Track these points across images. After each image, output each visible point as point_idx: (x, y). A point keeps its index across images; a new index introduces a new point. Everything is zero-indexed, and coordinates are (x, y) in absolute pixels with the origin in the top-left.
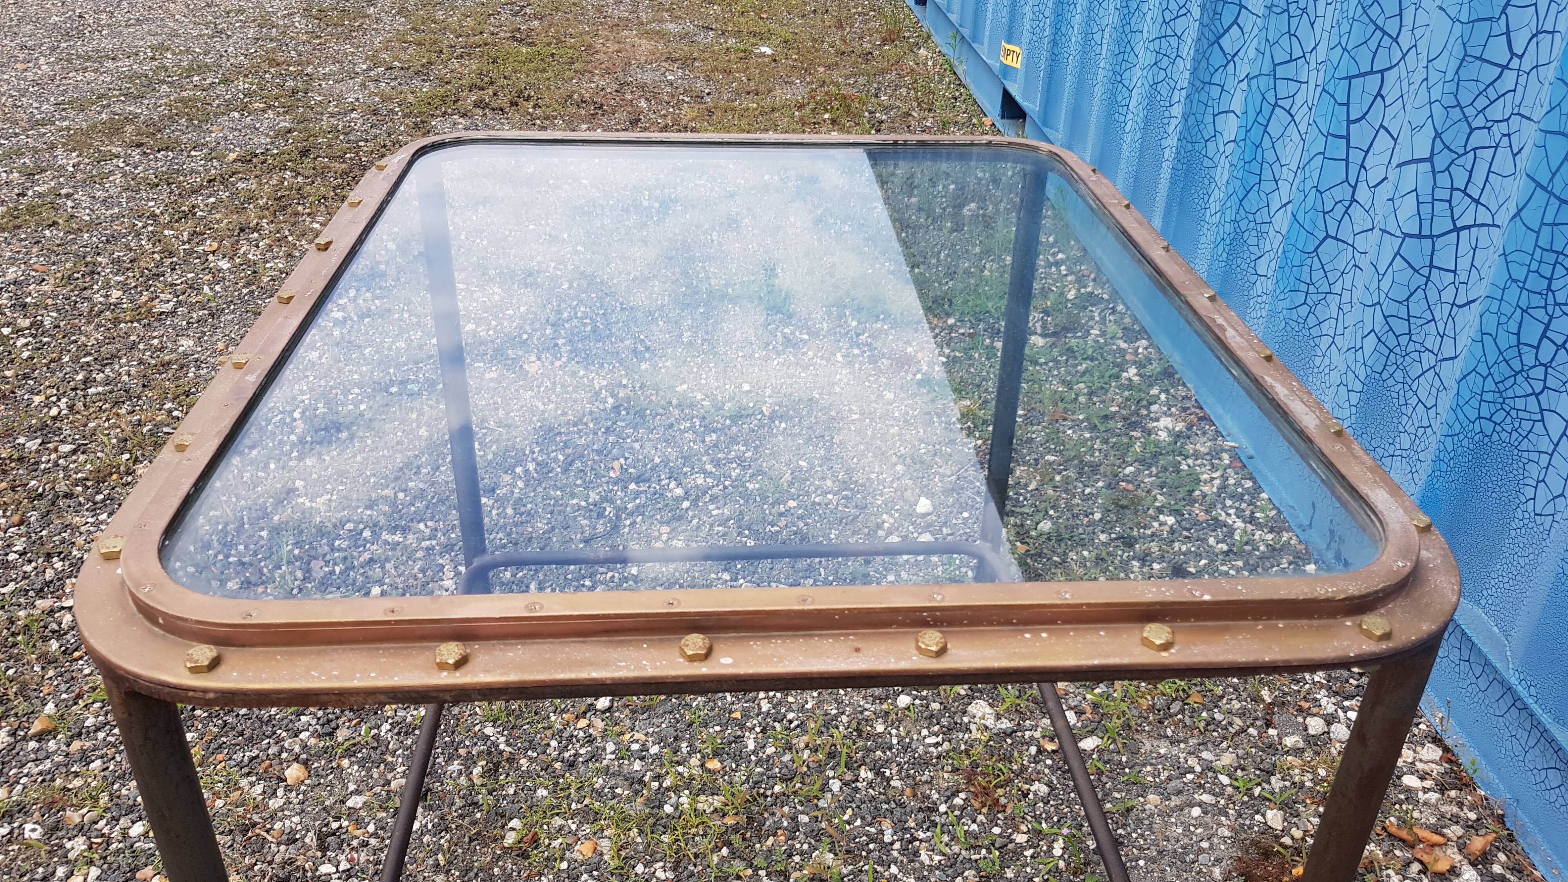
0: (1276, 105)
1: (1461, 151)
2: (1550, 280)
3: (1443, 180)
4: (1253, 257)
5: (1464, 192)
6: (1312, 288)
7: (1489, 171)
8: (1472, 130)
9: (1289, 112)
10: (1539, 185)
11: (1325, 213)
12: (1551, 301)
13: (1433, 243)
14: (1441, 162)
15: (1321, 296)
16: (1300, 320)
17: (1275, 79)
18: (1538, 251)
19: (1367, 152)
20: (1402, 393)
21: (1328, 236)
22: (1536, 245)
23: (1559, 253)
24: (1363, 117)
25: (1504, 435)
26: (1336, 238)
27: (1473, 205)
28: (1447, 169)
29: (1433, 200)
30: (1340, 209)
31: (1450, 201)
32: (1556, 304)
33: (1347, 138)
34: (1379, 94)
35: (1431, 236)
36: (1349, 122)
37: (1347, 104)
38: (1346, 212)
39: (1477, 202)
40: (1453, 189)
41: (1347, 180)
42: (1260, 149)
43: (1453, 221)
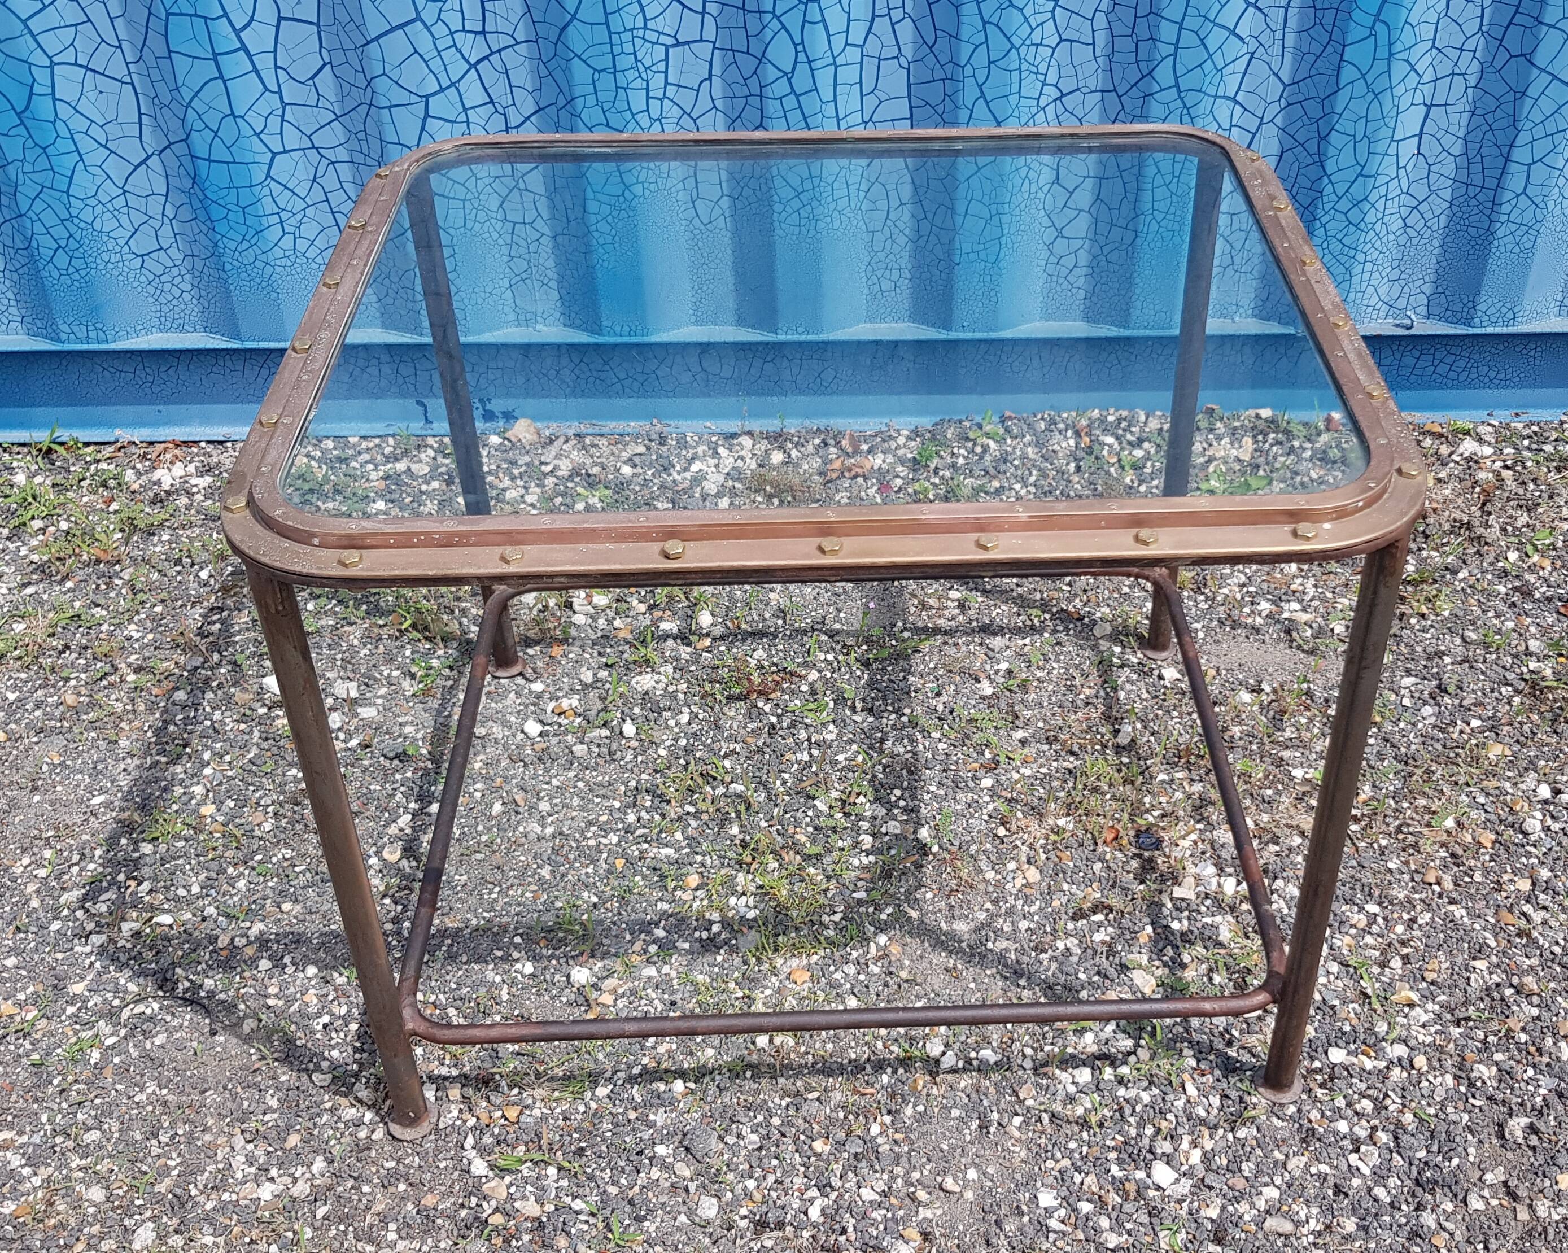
0: (52, 65)
2: (635, 53)
4: (122, 242)
5: (464, 30)
6: (284, 215)
7: (482, 2)
9: (76, 64)
11: (258, 135)
12: (642, 69)
13: (457, 89)
15: (299, 217)
16: (287, 253)
17: (34, 36)
18: (615, 37)
19: (275, 52)
20: (491, 229)
21: (274, 155)
22: (610, 33)
23: (631, 30)
24: (252, 19)
25: (653, 187)
26: (285, 152)
27: (480, 38)
29: (439, 52)
30: (274, 122)
31: (455, 45)
32: (646, 69)
33: (244, 48)
35: (453, 84)
36: (237, 32)
37: (226, 14)
38: (283, 120)
39: (483, 33)
40: (452, 34)
41: (266, 89)
42: (59, 123)
43: (467, 61)
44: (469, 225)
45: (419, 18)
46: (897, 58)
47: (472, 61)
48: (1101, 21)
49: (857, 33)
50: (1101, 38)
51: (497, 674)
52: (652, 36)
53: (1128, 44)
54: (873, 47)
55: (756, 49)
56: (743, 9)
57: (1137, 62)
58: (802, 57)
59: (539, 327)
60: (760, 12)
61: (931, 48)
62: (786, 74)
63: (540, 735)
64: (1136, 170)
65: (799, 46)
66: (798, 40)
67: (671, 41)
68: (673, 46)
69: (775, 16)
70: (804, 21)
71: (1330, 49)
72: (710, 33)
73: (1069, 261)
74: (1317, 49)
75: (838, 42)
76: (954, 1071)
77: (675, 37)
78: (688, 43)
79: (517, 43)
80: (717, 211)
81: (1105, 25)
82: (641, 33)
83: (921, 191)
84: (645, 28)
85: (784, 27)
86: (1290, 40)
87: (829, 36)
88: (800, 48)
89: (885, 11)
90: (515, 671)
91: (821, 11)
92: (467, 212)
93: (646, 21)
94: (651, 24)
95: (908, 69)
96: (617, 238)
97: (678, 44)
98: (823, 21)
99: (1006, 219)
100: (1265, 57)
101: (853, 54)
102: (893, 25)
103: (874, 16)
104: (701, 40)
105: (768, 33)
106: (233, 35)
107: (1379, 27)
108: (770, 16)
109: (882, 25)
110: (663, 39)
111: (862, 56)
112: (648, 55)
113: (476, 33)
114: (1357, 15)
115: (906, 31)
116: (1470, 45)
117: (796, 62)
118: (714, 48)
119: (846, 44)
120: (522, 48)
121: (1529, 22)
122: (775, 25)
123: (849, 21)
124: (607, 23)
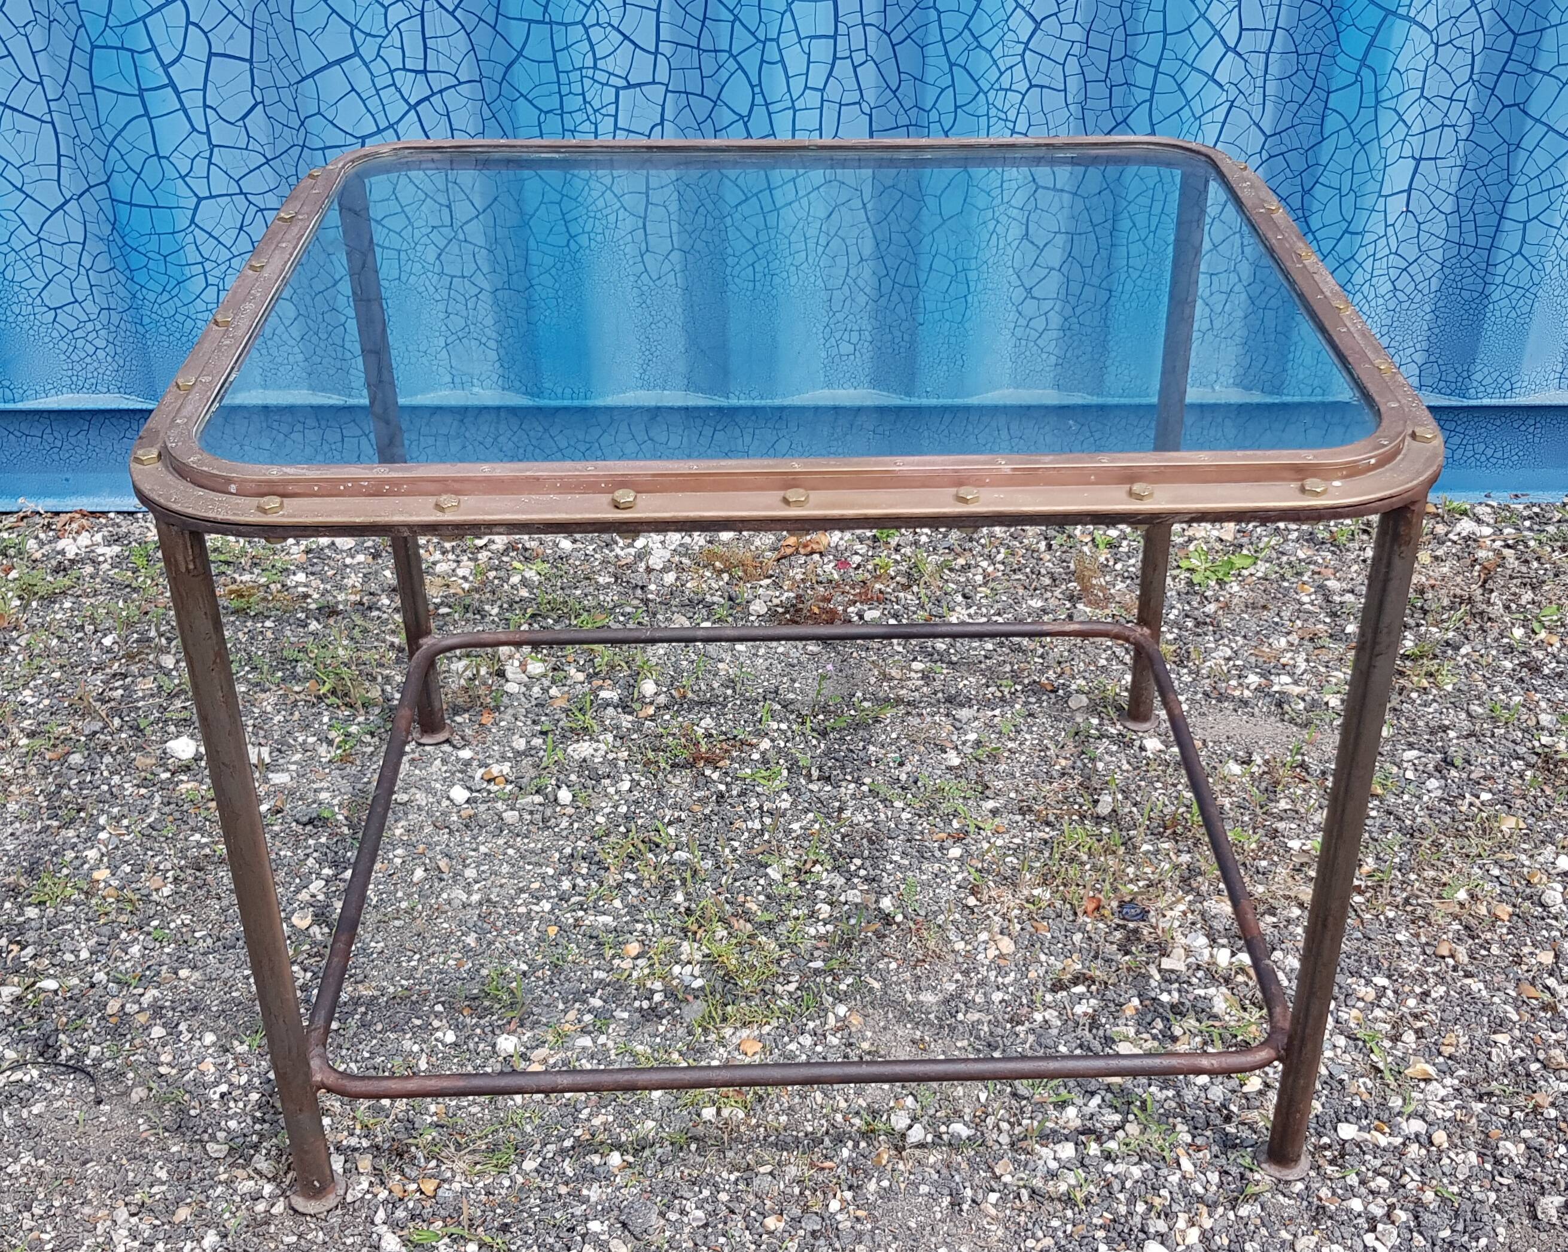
1: (384, 32)
2: (583, 94)
3: (379, 67)
4: (34, 293)
5: (404, 69)
6: (208, 265)
7: (424, 39)
8: (386, 8)
10: (530, 21)
11: (183, 178)
12: (590, 111)
13: (396, 131)
14: (368, 50)
15: (223, 267)
16: (210, 307)
18: (563, 76)
19: (204, 90)
20: (427, 283)
21: (200, 199)
22: (558, 72)
23: (580, 69)
24: (181, 54)
25: (599, 238)
26: (211, 197)
27: (421, 78)
28: (378, 55)
29: (377, 91)
30: (201, 165)
31: (394, 84)
32: (595, 111)
33: (172, 84)
34: (189, 23)
35: (391, 126)
36: (165, 67)
37: (154, 48)
38: (210, 163)
39: (425, 72)
40: (391, 72)
41: (194, 129)
43: (406, 101)
44: (404, 278)
45: (357, 53)
46: (859, 103)
47: (412, 101)
48: (1072, 66)
49: (817, 78)
50: (1074, 84)
51: (422, 741)
52: (602, 77)
53: (1102, 90)
54: (833, 91)
55: (711, 91)
56: (698, 48)
57: (1111, 108)
58: (759, 99)
59: (475, 390)
60: (716, 51)
61: (894, 92)
62: (742, 117)
63: (467, 802)
64: (1108, 225)
65: (756, 87)
66: (755, 82)
67: (622, 83)
68: (624, 88)
69: (731, 55)
70: (762, 61)
71: (1313, 97)
72: (662, 75)
73: (1039, 324)
74: (1299, 96)
75: (797, 84)
76: (921, 1145)
77: (626, 78)
78: (639, 85)
79: (460, 83)
80: (667, 267)
81: (1078, 70)
82: (590, 72)
83: (883, 246)
84: (595, 67)
85: (741, 67)
86: (1272, 87)
87: (788, 78)
88: (757, 90)
89: (847, 53)
90: (441, 737)
91: (780, 50)
92: (402, 263)
93: (595, 60)
94: (601, 64)
95: (871, 116)
96: (560, 293)
97: (629, 86)
98: (782, 60)
99: (973, 275)
100: (1245, 106)
101: (813, 99)
102: (855, 68)
103: (835, 58)
104: (654, 82)
105: (724, 74)
106: (161, 71)
107: (1365, 71)
108: (727, 55)
109: (843, 68)
110: (613, 80)
111: (822, 101)
112: (598, 97)
113: (417, 72)
114: (1341, 59)
115: (868, 74)
116: (1460, 95)
117: (753, 105)
118: (667, 91)
119: (806, 87)
120: (464, 89)
121: (1522, 69)
122: (732, 65)
123: (809, 62)
124: (555, 61)
